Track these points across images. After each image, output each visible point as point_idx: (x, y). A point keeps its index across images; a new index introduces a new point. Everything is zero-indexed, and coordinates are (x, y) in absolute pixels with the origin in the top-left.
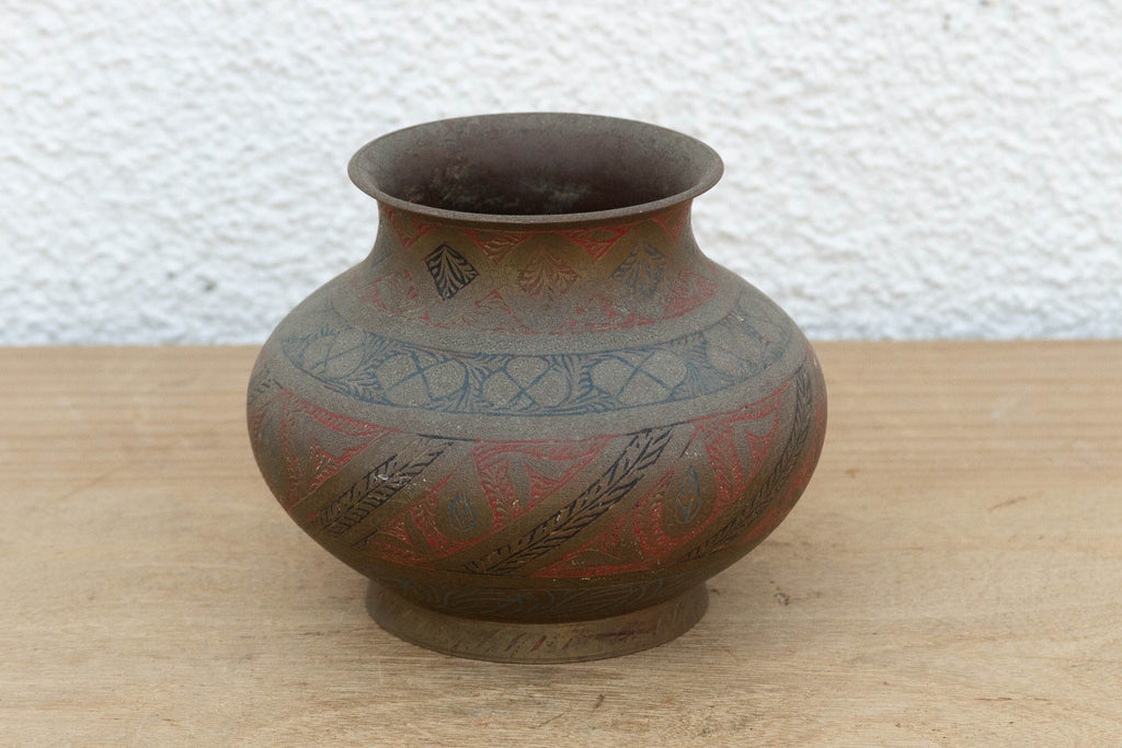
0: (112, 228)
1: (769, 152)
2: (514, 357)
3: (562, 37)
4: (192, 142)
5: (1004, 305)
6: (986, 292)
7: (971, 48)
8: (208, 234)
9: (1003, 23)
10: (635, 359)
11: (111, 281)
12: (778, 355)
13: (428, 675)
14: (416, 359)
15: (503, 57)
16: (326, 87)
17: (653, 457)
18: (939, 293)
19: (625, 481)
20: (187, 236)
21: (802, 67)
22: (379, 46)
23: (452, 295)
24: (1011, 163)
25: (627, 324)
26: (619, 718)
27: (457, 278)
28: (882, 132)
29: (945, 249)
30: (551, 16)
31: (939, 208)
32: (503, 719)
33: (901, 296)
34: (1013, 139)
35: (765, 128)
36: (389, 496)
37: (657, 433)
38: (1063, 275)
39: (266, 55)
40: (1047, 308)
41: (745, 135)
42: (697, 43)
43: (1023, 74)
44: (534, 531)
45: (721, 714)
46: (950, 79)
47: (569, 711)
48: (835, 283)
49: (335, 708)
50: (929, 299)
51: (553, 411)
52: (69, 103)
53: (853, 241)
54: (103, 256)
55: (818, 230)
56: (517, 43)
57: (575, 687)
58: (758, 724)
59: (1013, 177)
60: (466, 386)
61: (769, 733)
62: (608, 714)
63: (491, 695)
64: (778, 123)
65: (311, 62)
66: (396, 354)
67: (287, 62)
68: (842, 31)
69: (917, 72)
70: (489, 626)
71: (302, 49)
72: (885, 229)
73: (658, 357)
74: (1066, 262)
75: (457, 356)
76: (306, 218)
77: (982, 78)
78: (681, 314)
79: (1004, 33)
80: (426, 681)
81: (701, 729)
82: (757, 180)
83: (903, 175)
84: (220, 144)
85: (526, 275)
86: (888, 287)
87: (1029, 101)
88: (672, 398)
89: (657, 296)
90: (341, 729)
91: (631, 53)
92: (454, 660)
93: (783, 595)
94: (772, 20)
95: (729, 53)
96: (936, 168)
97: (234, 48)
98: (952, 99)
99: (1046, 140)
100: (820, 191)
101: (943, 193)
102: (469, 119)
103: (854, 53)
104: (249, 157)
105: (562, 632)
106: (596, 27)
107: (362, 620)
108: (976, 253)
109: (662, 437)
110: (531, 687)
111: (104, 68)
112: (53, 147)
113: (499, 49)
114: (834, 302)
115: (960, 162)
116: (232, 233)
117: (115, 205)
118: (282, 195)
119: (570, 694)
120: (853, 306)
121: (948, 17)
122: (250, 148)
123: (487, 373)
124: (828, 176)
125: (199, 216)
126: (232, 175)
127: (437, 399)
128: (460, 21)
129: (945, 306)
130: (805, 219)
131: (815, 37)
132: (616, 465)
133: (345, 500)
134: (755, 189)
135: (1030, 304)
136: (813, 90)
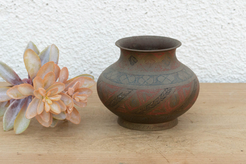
0: (75, 62)
1: (190, 50)
2: (144, 75)
3: (154, 29)
4: (89, 47)
5: (232, 78)
6: (228, 75)
7: (227, 32)
8: (91, 63)
9: (232, 27)
10: (165, 76)
11: (74, 71)
12: (191, 77)
13: (128, 133)
14: (126, 75)
15: (144, 32)
16: (112, 37)
17: (168, 93)
18: (220, 75)
19: (163, 97)
20: (88, 63)
21: (196, 35)
22: (122, 30)
23: (133, 65)
24: (233, 52)
25: (164, 70)
26: (162, 140)
27: (134, 62)
28: (210, 46)
29: (221, 67)
30: (152, 25)
31: (220, 60)
32: (141, 140)
33: (214, 76)
34: (234, 48)
35: (190, 45)
36: (121, 100)
37: (169, 89)
38: (242, 72)
39: (102, 31)
40: (239, 78)
41: (186, 47)
42: (178, 30)
43: (235, 36)
44: (147, 106)
45: (180, 139)
46: (222, 37)
47: (153, 138)
48: (202, 73)
49: (111, 138)
50: (218, 77)
51: (151, 85)
52: (67, 39)
53: (205, 66)
54: (72, 67)
55: (199, 64)
56: (146, 30)
57: (154, 135)
58: (186, 141)
59: (233, 55)
60: (135, 80)
61: (188, 142)
62: (160, 139)
63: (139, 136)
64: (192, 45)
65: (110, 33)
66: (123, 75)
67: (106, 32)
68: (203, 28)
69: (217, 36)
70: (139, 124)
71: (108, 30)
72: (211, 64)
73: (169, 76)
74: (243, 70)
75: (134, 75)
76: (109, 60)
77: (228, 37)
78: (174, 69)
79: (232, 29)
80: (128, 134)
81: (176, 142)
82: (188, 55)
83: (214, 54)
84: (93, 47)
85: (146, 61)
86: (211, 74)
87: (236, 41)
88: (172, 83)
89: (169, 66)
90: (112, 141)
91: (166, 32)
92: (133, 130)
93: (191, 121)
94: (191, 26)
95: (183, 32)
96: (220, 53)
97: (96, 30)
98: (223, 41)
99: (240, 48)
100: (199, 57)
101: (221, 58)
102: (137, 36)
103: (205, 32)
104: (99, 49)
105: (152, 126)
106: (160, 27)
107: (116, 124)
108: (227, 68)
109: (170, 90)
110: (146, 135)
111: (73, 33)
112: (64, 47)
113: (143, 31)
114: (202, 77)
115: (224, 52)
116: (96, 63)
117: (75, 58)
118: (104, 56)
119: (153, 136)
120: (205, 78)
121: (222, 26)
122: (99, 48)
123: (139, 78)
124: (200, 54)
125: (90, 60)
126: (95, 53)
127: (130, 83)
128: (136, 26)
129: (221, 78)
130: (197, 62)
131: (199, 29)
132: (162, 94)
133: (114, 101)
134: (188, 56)
135: (236, 78)
136: (198, 39)
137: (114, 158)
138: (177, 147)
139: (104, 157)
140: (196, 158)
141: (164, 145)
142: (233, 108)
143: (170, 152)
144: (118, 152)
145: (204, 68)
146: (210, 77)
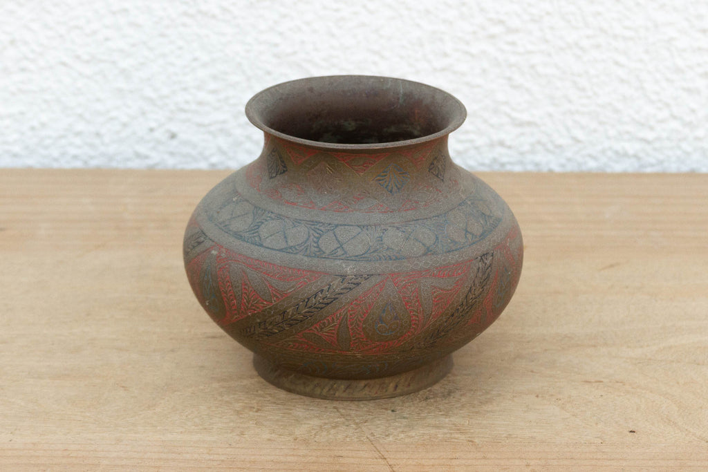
0: (119, 103)
1: (486, 65)
4: (163, 55)
5: (617, 153)
6: (606, 145)
7: (600, 8)
8: (172, 107)
11: (118, 132)
15: (337, 10)
16: (238, 26)
18: (580, 145)
20: (161, 108)
21: (504, 18)
24: (621, 73)
28: (549, 55)
29: (584, 121)
31: (581, 98)
33: (559, 147)
34: (622, 60)
35: (484, 52)
38: (650, 136)
39: (204, 8)
40: (641, 154)
41: (472, 56)
42: (445, 3)
43: (628, 23)
45: (437, 389)
46: (587, 26)
48: (522, 139)
49: (219, 382)
50: (575, 149)
52: (94, 33)
53: (533, 115)
54: (112, 119)
55: (513, 109)
58: (457, 395)
59: (622, 81)
61: (464, 400)
64: (490, 49)
65: (230, 12)
67: (216, 11)
69: (569, 21)
71: (224, 4)
72: (551, 109)
74: (652, 128)
76: (227, 99)
77: (605, 25)
82: (480, 81)
83: (561, 79)
84: (178, 57)
86: (552, 141)
87: (632, 39)
90: (221, 394)
91: (409, 9)
95: (464, 9)
96: (579, 75)
98: (588, 37)
99: (641, 60)
100: (514, 87)
101: (583, 90)
103: (534, 10)
104: (195, 64)
108: (601, 123)
111: (114, 13)
112: (86, 57)
113: (335, 6)
114: (522, 149)
115: (593, 72)
116: (185, 107)
117: (120, 90)
118: (213, 86)
120: (533, 152)
122: (195, 59)
124: (519, 79)
125: (167, 97)
126: (185, 74)
129: (584, 152)
130: (506, 103)
135: (631, 152)
136: (511, 31)
137: (223, 461)
138: (424, 418)
139: (188, 456)
140: (484, 458)
141: (386, 409)
142: (612, 266)
143: (402, 436)
144: (237, 438)
145: (529, 124)
146: (548, 151)
